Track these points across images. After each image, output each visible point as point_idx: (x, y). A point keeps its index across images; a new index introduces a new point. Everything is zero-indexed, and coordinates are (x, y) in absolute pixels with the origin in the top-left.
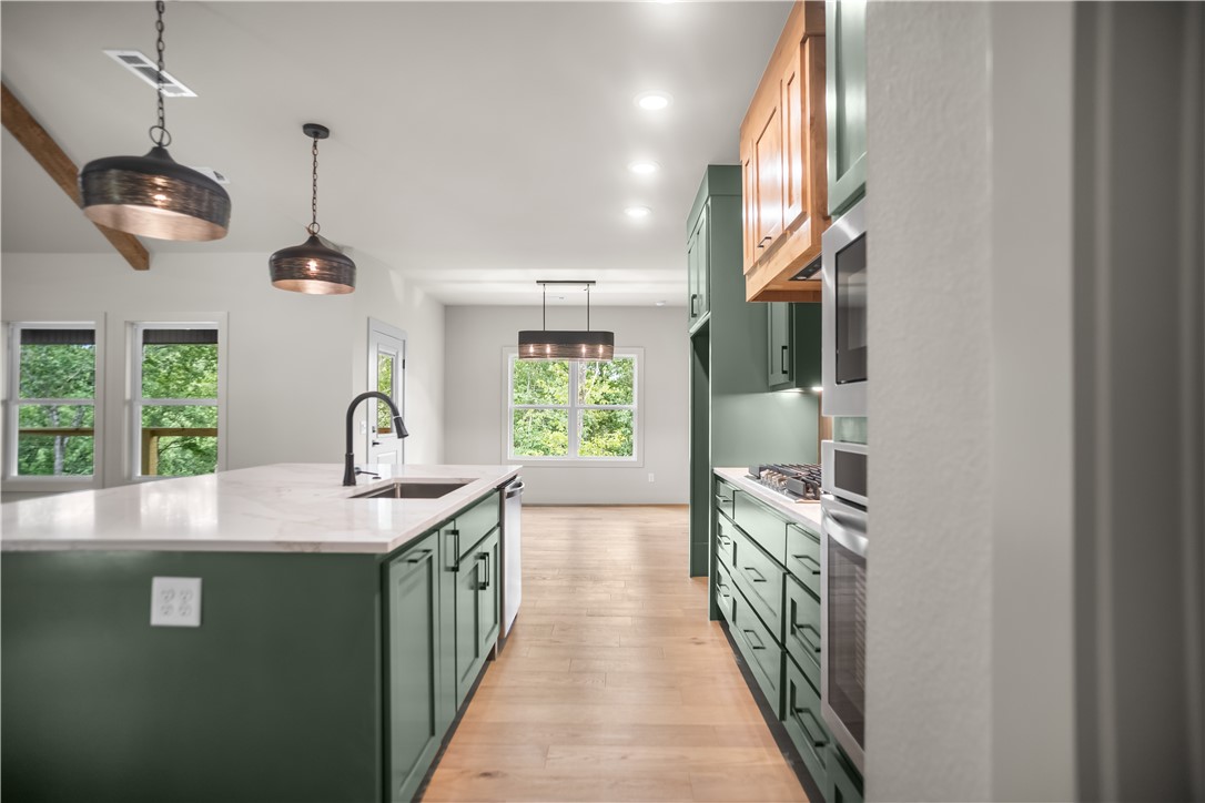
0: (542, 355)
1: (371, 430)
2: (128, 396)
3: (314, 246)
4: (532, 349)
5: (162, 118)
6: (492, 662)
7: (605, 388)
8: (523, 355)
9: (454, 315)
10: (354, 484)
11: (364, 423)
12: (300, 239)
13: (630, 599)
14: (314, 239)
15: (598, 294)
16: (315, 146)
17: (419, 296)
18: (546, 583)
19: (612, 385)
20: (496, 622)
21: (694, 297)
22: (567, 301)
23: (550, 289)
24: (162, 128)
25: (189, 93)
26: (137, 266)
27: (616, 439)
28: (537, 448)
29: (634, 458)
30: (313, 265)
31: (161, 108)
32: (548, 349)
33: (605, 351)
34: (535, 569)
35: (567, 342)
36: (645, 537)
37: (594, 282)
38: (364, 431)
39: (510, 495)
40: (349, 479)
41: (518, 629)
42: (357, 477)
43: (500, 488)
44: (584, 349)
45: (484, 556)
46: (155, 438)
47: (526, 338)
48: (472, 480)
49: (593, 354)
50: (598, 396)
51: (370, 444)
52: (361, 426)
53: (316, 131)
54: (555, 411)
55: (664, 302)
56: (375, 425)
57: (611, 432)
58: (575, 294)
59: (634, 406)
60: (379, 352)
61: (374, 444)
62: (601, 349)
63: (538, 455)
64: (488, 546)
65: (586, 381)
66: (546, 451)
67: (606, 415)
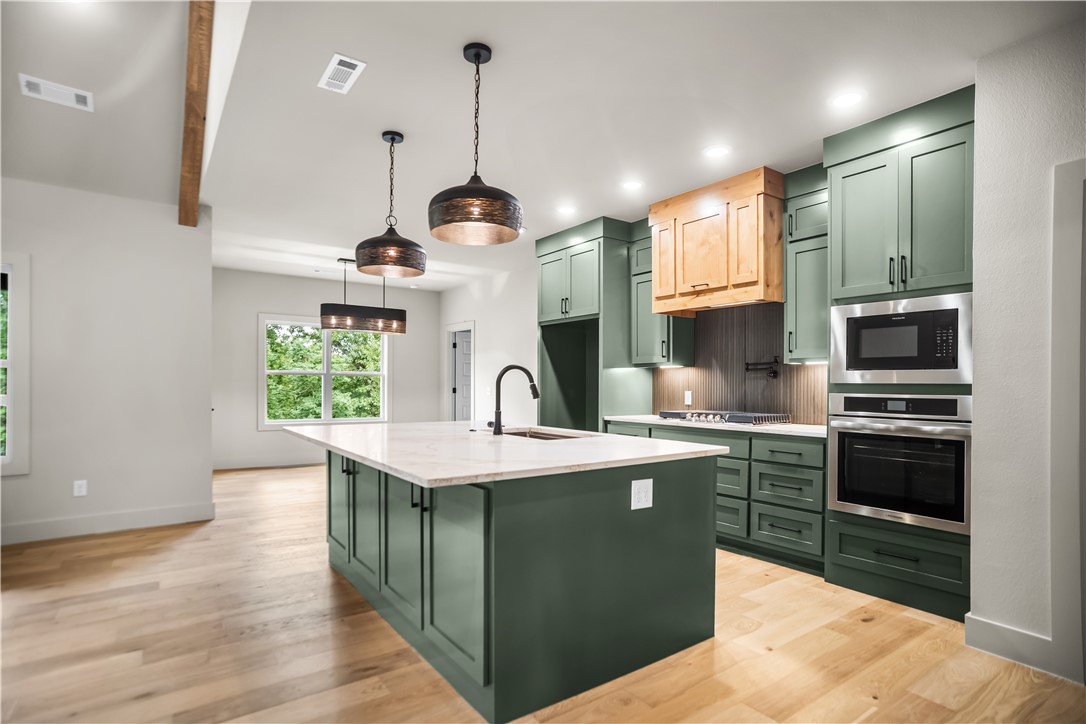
14: (391, 231)
30: (392, 252)
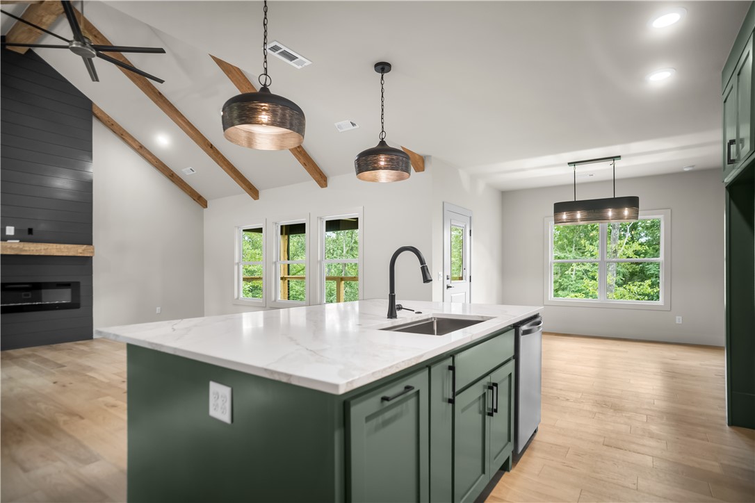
0: (573, 220)
1: (446, 278)
2: (319, 259)
3: (383, 148)
4: (564, 216)
5: (266, 69)
6: (506, 473)
7: (636, 246)
8: (557, 221)
9: (508, 197)
10: (395, 317)
11: (441, 273)
12: (374, 144)
13: (652, 436)
15: (624, 167)
16: (382, 78)
17: (481, 186)
18: (568, 404)
19: (641, 244)
20: (509, 440)
21: (732, 142)
22: (596, 177)
23: (579, 168)
24: (266, 74)
25: (308, 63)
26: (322, 187)
27: (646, 286)
28: (579, 291)
29: (661, 302)
31: (266, 62)
32: (579, 215)
33: (630, 212)
34: (561, 390)
35: (595, 208)
36: (672, 374)
37: (619, 157)
38: (441, 279)
39: (527, 332)
40: (392, 314)
41: (535, 444)
42: (398, 313)
43: (516, 326)
44: (610, 213)
45: (492, 386)
46: (343, 282)
47: (559, 208)
48: (491, 318)
49: (619, 217)
50: (630, 253)
51: (446, 287)
52: (439, 275)
53: (383, 67)
54: (594, 265)
55: (693, 166)
56: (449, 274)
57: (642, 281)
58: (602, 170)
59: (661, 259)
60: (451, 225)
61: (448, 287)
62: (626, 212)
63: (581, 298)
64: (501, 376)
65: (619, 242)
66: (587, 294)
67: (638, 268)
